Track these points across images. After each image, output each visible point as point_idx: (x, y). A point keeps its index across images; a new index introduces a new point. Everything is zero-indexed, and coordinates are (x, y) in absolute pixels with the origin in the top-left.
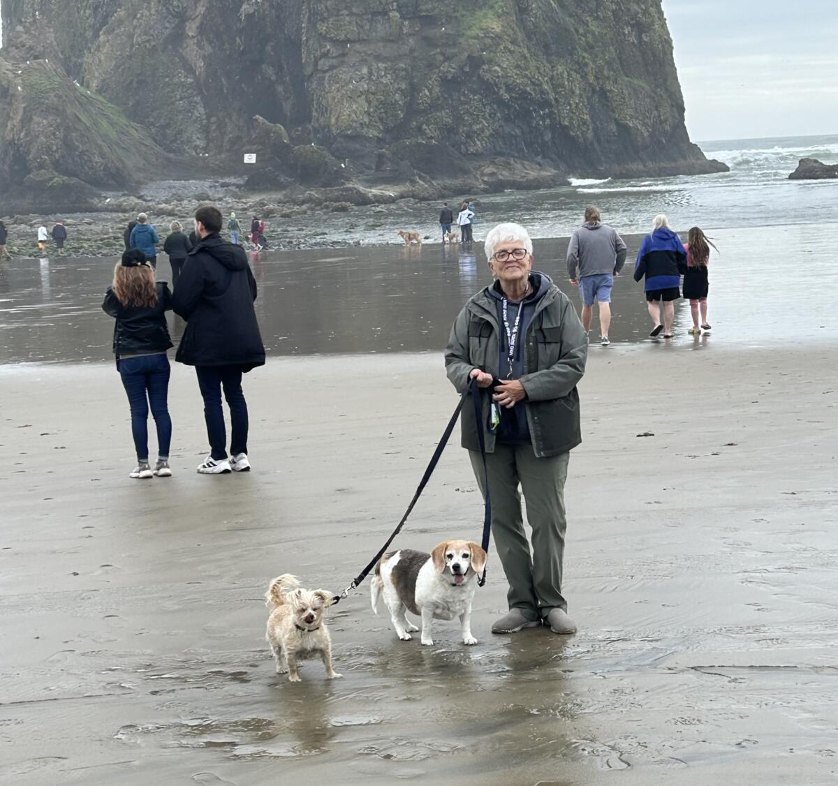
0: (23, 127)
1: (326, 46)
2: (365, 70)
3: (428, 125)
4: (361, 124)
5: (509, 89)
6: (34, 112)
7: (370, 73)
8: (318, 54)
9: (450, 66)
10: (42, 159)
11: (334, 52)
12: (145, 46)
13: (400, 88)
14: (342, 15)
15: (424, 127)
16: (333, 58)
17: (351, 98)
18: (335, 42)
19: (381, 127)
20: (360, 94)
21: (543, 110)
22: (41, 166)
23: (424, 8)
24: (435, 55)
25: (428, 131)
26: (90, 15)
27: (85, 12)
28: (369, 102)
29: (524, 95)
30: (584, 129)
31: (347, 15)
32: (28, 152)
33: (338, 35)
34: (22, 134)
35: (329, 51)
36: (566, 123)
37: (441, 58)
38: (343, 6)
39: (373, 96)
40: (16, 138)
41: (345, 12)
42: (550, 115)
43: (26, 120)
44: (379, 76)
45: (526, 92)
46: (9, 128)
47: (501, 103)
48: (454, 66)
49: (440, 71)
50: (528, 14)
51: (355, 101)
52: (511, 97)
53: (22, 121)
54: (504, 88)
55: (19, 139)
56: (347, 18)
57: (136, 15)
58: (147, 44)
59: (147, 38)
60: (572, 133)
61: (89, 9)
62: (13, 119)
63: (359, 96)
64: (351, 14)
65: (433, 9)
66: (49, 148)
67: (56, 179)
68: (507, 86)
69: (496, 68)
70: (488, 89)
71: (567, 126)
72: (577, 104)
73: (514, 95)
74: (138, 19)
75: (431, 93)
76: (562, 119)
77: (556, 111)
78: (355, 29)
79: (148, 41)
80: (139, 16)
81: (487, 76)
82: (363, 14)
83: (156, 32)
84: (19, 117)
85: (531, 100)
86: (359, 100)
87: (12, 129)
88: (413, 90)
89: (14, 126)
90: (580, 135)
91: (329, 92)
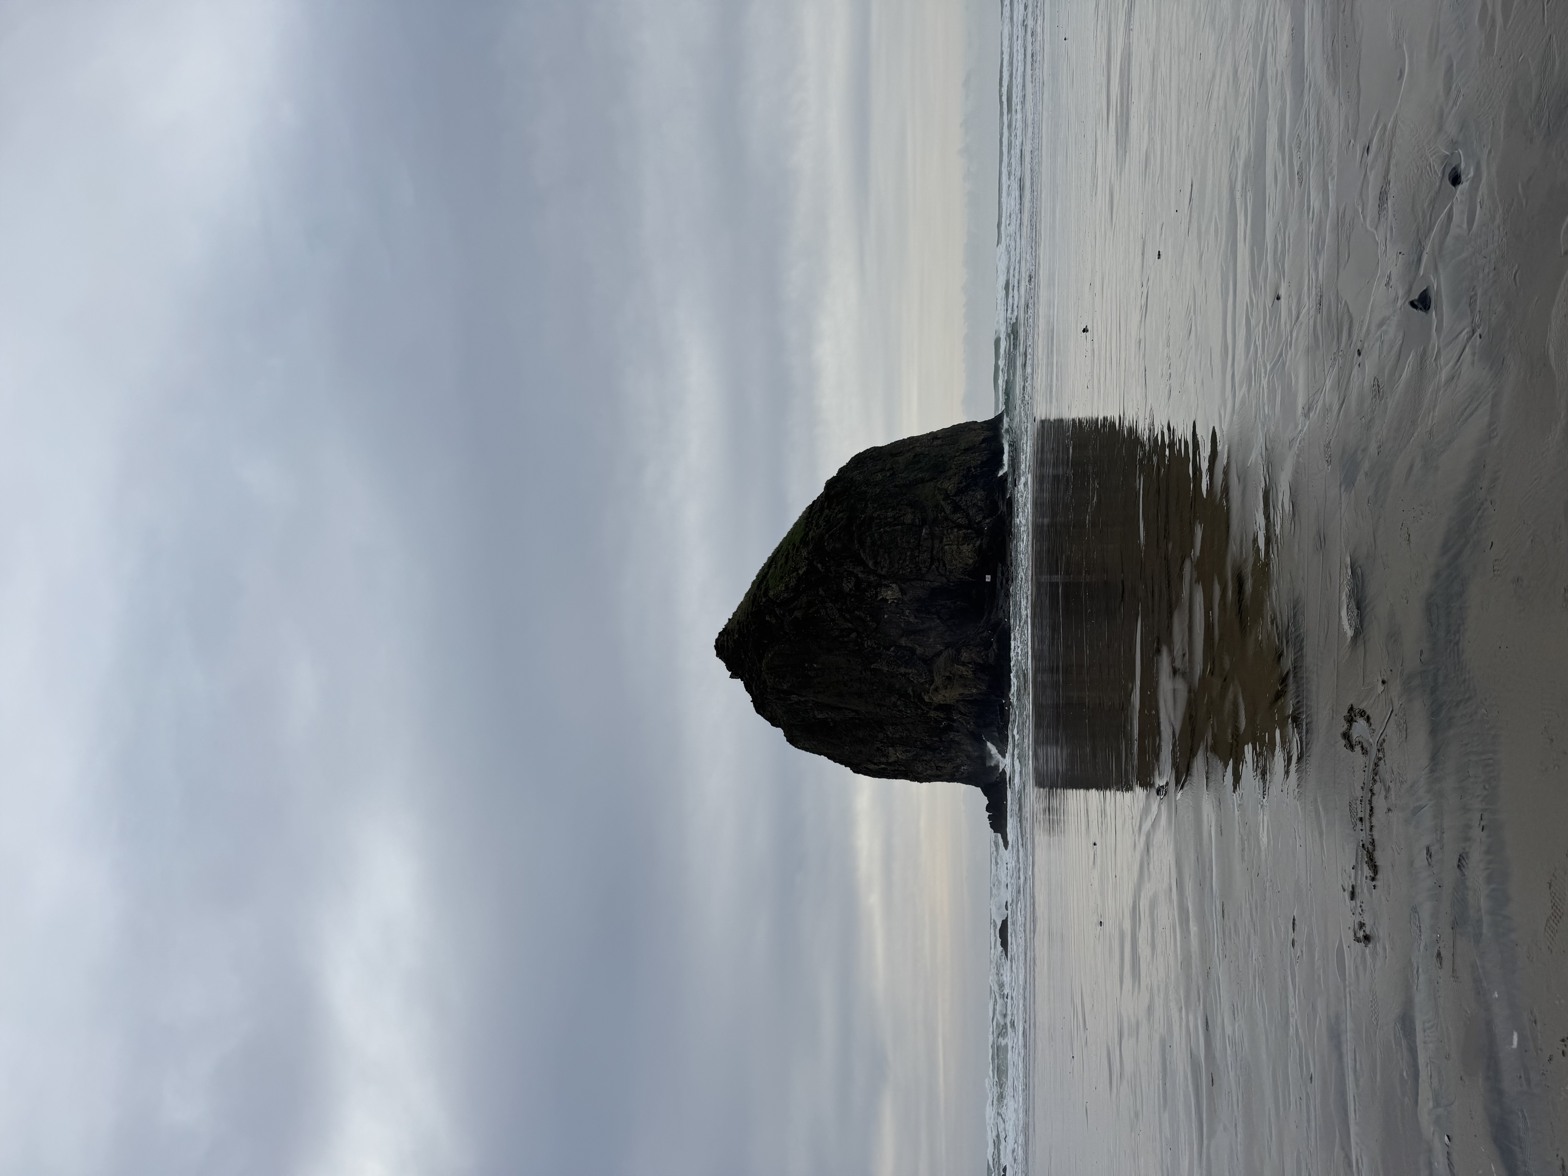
0: (967, 666)
1: (933, 568)
2: (947, 547)
3: (976, 519)
4: (973, 547)
5: (961, 482)
6: (959, 660)
7: (948, 545)
8: (937, 573)
9: (947, 509)
10: (983, 656)
11: (936, 564)
12: (928, 675)
13: (957, 532)
14: (919, 560)
15: (977, 521)
16: (939, 565)
17: (960, 553)
18: (932, 564)
19: (976, 539)
21: (972, 470)
22: (987, 656)
23: (918, 523)
24: (941, 517)
25: (979, 520)
26: (910, 710)
27: (909, 713)
28: (963, 544)
31: (919, 558)
33: (928, 563)
35: (935, 567)
36: (980, 462)
37: (943, 513)
38: (914, 560)
39: (960, 543)
41: (917, 559)
43: (964, 664)
44: (951, 540)
45: (963, 475)
48: (947, 507)
49: (950, 513)
50: (924, 479)
51: (962, 550)
52: (965, 481)
53: (963, 666)
54: (960, 485)
55: (972, 668)
56: (920, 558)
57: (912, 681)
58: (927, 674)
59: (923, 674)
61: (907, 710)
63: (960, 549)
64: (918, 556)
65: (919, 518)
66: (978, 652)
67: (994, 647)
68: (958, 484)
69: (950, 488)
70: (960, 492)
72: (970, 457)
73: (964, 480)
74: (914, 679)
75: (960, 518)
79: (925, 673)
80: (912, 679)
81: (953, 491)
82: (919, 550)
83: (921, 669)
84: (961, 667)
85: (967, 475)
86: (961, 549)
87: (968, 671)
88: (960, 527)
89: (966, 670)
91: (956, 565)
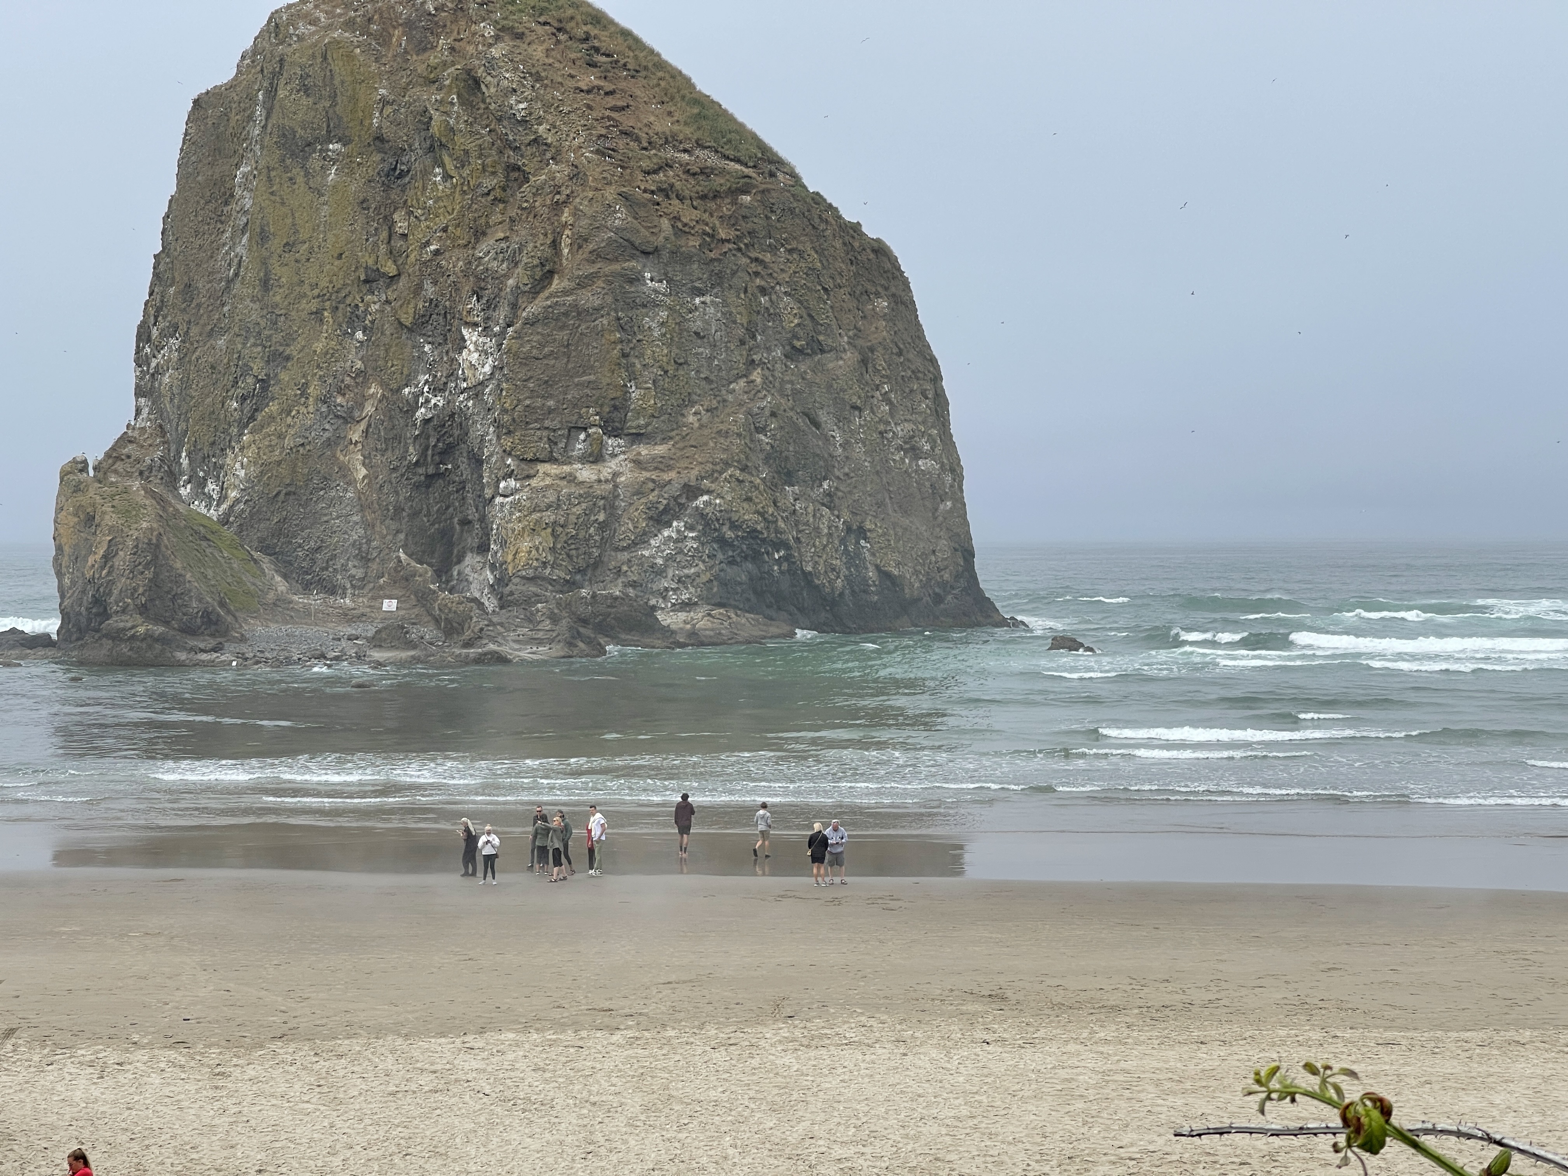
0: (105, 563)
1: (509, 465)
3: (630, 567)
4: (544, 563)
8: (501, 474)
9: (661, 496)
10: (125, 602)
11: (520, 473)
12: (298, 451)
13: (597, 520)
14: (532, 429)
15: (625, 568)
16: (518, 480)
17: (534, 530)
18: (521, 461)
19: (570, 567)
20: (545, 526)
21: (778, 552)
22: (123, 611)
25: (629, 574)
28: (556, 537)
29: (753, 533)
30: (833, 577)
32: (110, 594)
33: (524, 453)
34: (104, 572)
35: (513, 471)
38: (534, 417)
39: (561, 529)
40: (97, 576)
41: (536, 425)
42: (787, 558)
43: (110, 556)
45: (755, 530)
46: (89, 564)
47: (723, 542)
48: (666, 495)
49: (649, 501)
51: (539, 535)
52: (737, 536)
53: (105, 556)
54: (728, 524)
55: (100, 577)
56: (538, 433)
58: (301, 449)
59: (302, 441)
60: (816, 581)
62: (95, 553)
64: (543, 428)
66: (135, 590)
67: (140, 627)
68: (732, 522)
70: (708, 525)
71: (810, 573)
72: (825, 546)
74: (293, 417)
75: (636, 528)
76: (804, 563)
77: (796, 554)
78: (547, 446)
79: (303, 445)
80: (294, 413)
81: (707, 510)
82: (557, 429)
83: (313, 434)
85: (764, 540)
89: (96, 562)
90: (827, 584)
